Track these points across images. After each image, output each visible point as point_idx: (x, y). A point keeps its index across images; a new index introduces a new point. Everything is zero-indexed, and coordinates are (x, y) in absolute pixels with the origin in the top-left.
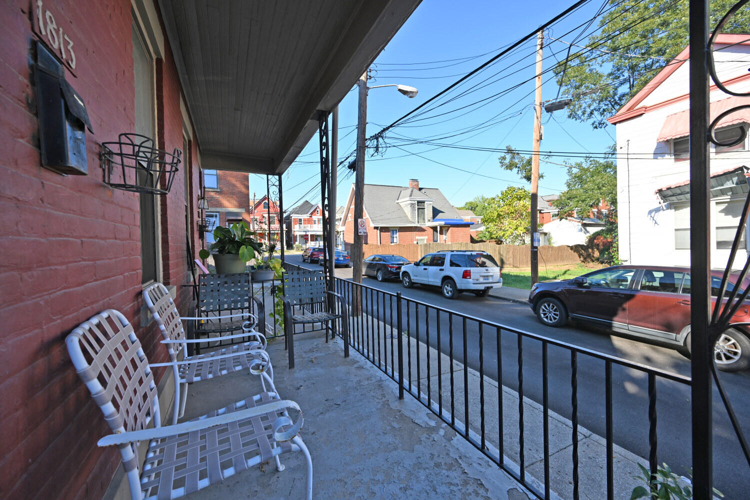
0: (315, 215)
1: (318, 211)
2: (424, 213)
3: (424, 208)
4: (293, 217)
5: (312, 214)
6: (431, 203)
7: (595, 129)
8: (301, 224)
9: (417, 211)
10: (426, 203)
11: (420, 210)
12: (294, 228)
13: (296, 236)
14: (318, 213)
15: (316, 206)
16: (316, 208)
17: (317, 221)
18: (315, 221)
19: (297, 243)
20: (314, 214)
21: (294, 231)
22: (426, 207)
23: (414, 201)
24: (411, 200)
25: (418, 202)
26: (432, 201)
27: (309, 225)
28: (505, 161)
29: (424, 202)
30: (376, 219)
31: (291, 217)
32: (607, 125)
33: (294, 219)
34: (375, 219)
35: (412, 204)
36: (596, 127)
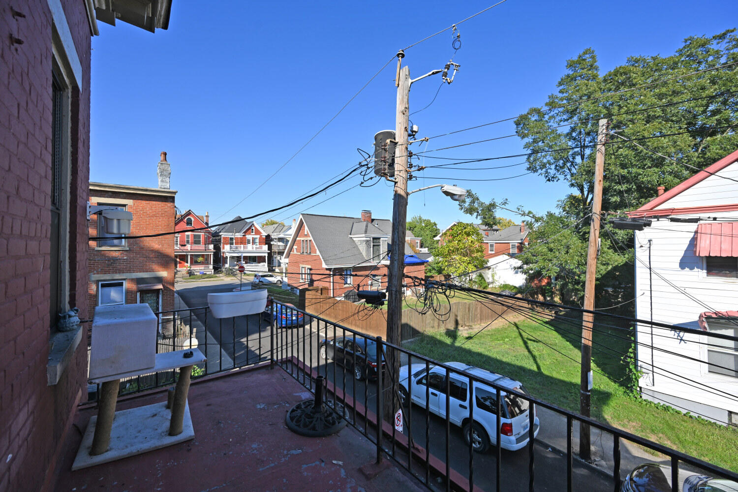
0: (250, 234)
1: (253, 230)
2: (379, 250)
3: (380, 245)
4: (223, 236)
5: (245, 232)
6: (386, 239)
7: (548, 182)
8: (232, 244)
9: (372, 248)
10: (381, 239)
11: (375, 247)
12: (224, 248)
13: (227, 257)
14: (253, 232)
15: (252, 224)
16: (251, 226)
17: (251, 241)
18: (249, 241)
19: (227, 266)
20: (248, 233)
21: (224, 253)
22: (381, 244)
23: (370, 237)
24: (366, 237)
25: (374, 239)
26: (386, 237)
27: (242, 246)
28: (464, 204)
29: (379, 238)
30: (329, 258)
31: (221, 236)
32: (559, 179)
33: (224, 238)
34: (327, 259)
35: (367, 241)
36: (549, 180)
